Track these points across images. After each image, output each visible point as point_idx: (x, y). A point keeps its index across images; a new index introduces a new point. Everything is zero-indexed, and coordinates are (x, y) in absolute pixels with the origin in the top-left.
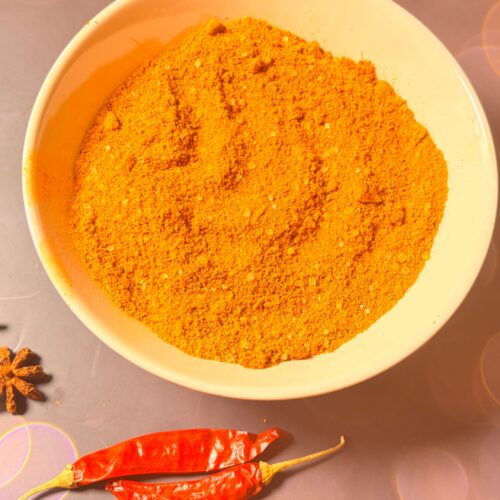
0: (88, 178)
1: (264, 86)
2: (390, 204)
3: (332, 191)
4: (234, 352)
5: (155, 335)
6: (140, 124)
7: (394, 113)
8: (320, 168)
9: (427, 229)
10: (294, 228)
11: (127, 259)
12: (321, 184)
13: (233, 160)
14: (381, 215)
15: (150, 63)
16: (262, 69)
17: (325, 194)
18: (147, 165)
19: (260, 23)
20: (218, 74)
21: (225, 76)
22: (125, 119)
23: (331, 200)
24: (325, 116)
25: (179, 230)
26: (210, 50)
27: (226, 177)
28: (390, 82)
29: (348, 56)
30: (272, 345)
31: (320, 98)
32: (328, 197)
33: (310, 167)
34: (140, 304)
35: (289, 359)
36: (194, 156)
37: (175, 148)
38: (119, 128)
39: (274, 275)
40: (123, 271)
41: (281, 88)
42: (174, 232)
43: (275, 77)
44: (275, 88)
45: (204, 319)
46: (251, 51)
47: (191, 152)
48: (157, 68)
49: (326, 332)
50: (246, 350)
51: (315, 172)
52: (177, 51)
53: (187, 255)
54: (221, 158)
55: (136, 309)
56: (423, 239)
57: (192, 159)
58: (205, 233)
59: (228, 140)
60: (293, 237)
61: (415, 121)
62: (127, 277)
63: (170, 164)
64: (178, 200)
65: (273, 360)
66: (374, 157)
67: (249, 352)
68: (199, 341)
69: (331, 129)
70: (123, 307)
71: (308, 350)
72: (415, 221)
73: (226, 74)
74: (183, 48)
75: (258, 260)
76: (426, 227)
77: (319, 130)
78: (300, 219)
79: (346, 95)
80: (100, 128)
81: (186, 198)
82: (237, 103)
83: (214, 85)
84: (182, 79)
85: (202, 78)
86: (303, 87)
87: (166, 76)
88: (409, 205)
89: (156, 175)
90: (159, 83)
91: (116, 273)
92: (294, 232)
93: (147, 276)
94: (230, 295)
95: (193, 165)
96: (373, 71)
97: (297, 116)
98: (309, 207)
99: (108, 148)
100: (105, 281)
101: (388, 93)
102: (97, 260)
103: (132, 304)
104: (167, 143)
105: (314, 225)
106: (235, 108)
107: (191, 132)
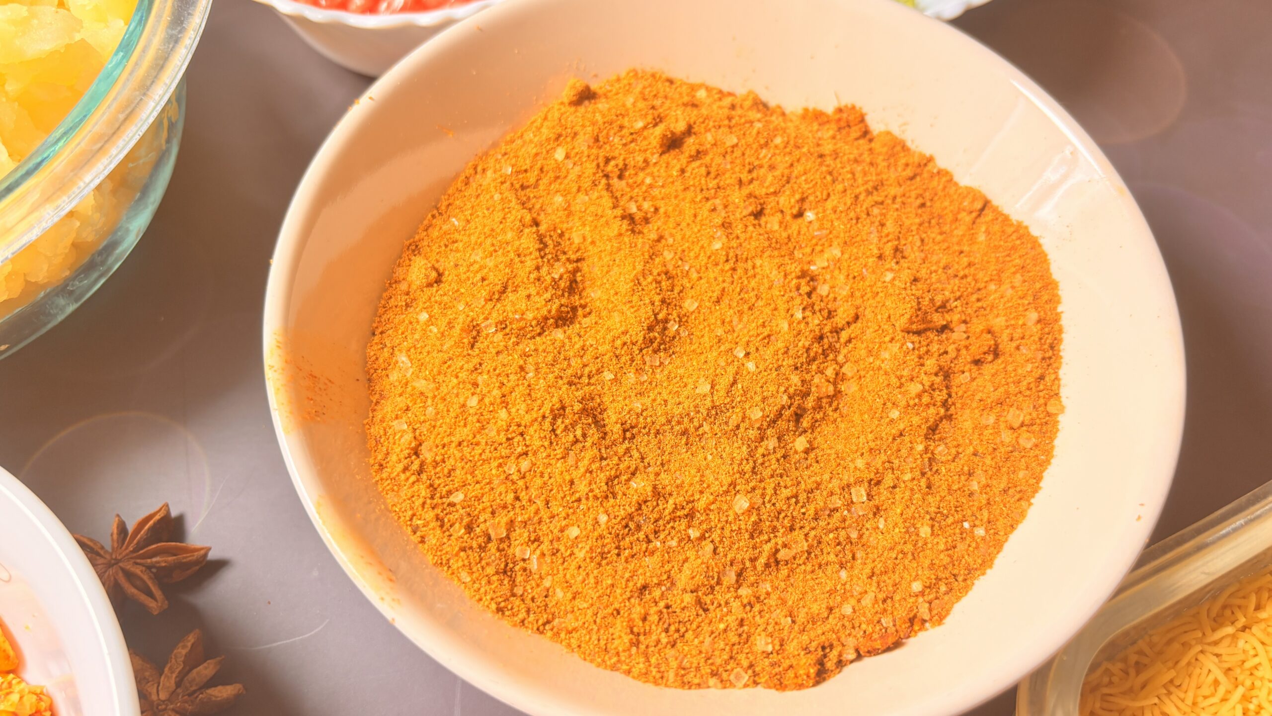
0: (394, 376)
1: (683, 171)
2: (963, 327)
3: (848, 324)
4: (745, 663)
5: (576, 657)
6: (476, 266)
7: (918, 179)
8: (814, 289)
9: (1043, 359)
10: (797, 401)
11: (493, 513)
12: (825, 313)
13: (657, 299)
14: (951, 348)
15: (475, 168)
16: (673, 143)
17: (837, 331)
18: (500, 335)
19: (653, 76)
20: (598, 166)
21: (610, 167)
22: (446, 264)
23: (849, 341)
24: (803, 200)
25: (584, 435)
26: (577, 128)
27: (650, 329)
28: (896, 131)
29: (811, 106)
30: (818, 634)
31: (786, 172)
32: (844, 336)
33: (798, 288)
34: (533, 599)
35: (859, 657)
36: (584, 307)
37: (548, 296)
38: (438, 281)
39: (786, 493)
40: (489, 539)
41: (713, 170)
42: (577, 441)
43: (698, 152)
44: (703, 170)
45: (668, 607)
46: (650, 118)
47: (576, 300)
48: (489, 173)
49: (917, 586)
50: (768, 655)
51: (809, 294)
52: (519, 142)
53: (609, 481)
54: (635, 298)
55: (528, 611)
56: (1042, 378)
57: (580, 312)
58: (633, 437)
59: (639, 267)
60: (798, 417)
61: (956, 184)
62: (498, 550)
63: (543, 326)
64: (570, 384)
65: (830, 665)
66: (908, 250)
67: (774, 658)
68: (670, 653)
69: (818, 219)
70: (500, 610)
71: (892, 630)
72: (1018, 348)
73: (612, 163)
74: (529, 136)
75: (748, 468)
76: (1040, 355)
77: (795, 226)
78: (803, 382)
79: (829, 160)
80: (404, 287)
81: (585, 380)
82: (639, 208)
83: (595, 184)
84: (536, 186)
85: (572, 176)
86: (753, 159)
87: (508, 184)
88: (999, 322)
89: (521, 347)
90: (497, 197)
91: (475, 545)
92: (799, 407)
93: (537, 539)
94: (709, 548)
95: (586, 322)
96: (862, 119)
97: (750, 209)
98: (814, 359)
99: (424, 316)
100: (455, 564)
101: (898, 148)
102: (433, 524)
103: (517, 602)
104: (533, 291)
105: (831, 389)
106: (638, 216)
107: (570, 267)
